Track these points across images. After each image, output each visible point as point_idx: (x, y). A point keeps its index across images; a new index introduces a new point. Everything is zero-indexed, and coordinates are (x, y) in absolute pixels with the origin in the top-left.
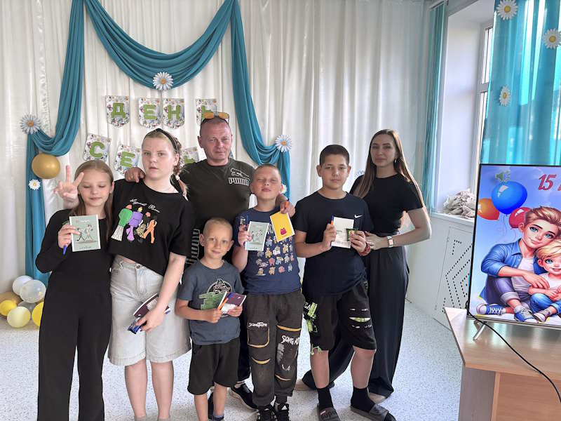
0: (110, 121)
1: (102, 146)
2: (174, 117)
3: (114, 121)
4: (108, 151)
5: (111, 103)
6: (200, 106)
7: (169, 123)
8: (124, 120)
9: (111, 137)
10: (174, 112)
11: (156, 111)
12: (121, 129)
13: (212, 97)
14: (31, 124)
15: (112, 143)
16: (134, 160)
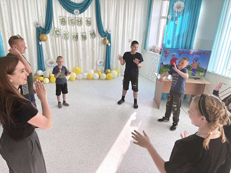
1: (59, 32)
2: (79, 23)
3: (62, 24)
4: (61, 33)
5: (61, 18)
6: (86, 20)
7: (78, 25)
8: (65, 24)
9: (61, 29)
10: (79, 21)
11: (74, 21)
12: (64, 26)
13: (90, 17)
14: (37, 24)
15: (62, 31)
16: (68, 36)
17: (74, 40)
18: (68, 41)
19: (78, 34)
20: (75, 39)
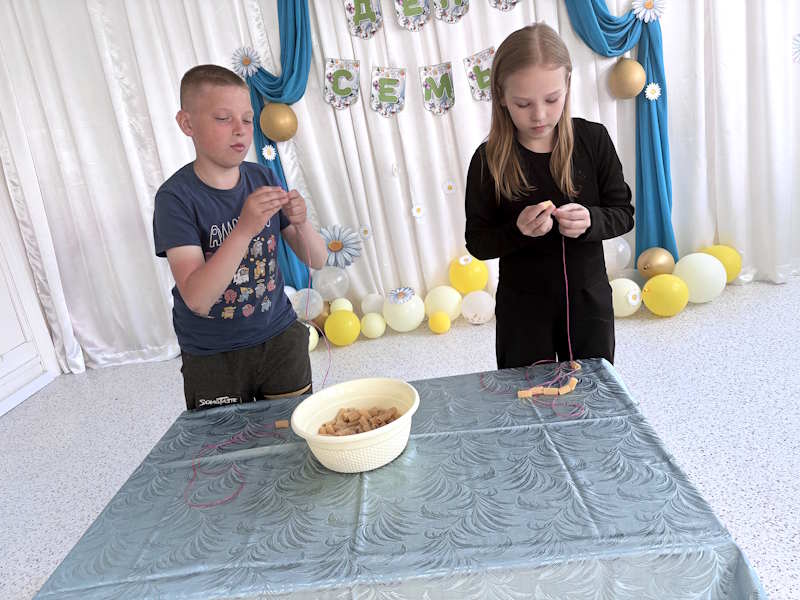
0: (353, 32)
1: (349, 76)
3: (359, 30)
4: (358, 83)
7: (444, 14)
8: (375, 25)
9: (360, 57)
12: (372, 41)
14: (247, 61)
15: (362, 68)
16: (398, 89)
17: (433, 106)
18: (405, 117)
19: (448, 66)
20: (436, 100)
